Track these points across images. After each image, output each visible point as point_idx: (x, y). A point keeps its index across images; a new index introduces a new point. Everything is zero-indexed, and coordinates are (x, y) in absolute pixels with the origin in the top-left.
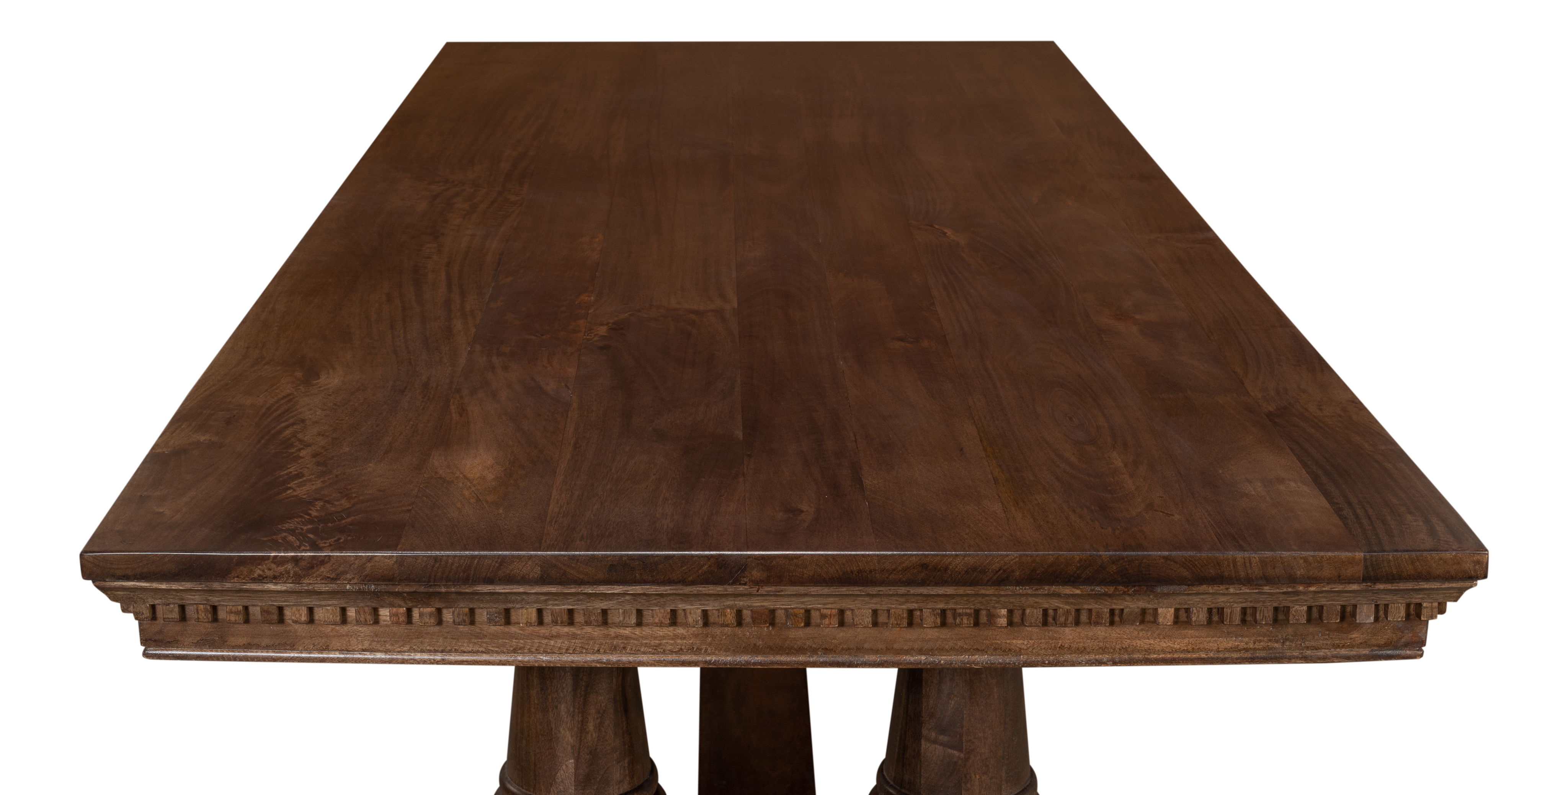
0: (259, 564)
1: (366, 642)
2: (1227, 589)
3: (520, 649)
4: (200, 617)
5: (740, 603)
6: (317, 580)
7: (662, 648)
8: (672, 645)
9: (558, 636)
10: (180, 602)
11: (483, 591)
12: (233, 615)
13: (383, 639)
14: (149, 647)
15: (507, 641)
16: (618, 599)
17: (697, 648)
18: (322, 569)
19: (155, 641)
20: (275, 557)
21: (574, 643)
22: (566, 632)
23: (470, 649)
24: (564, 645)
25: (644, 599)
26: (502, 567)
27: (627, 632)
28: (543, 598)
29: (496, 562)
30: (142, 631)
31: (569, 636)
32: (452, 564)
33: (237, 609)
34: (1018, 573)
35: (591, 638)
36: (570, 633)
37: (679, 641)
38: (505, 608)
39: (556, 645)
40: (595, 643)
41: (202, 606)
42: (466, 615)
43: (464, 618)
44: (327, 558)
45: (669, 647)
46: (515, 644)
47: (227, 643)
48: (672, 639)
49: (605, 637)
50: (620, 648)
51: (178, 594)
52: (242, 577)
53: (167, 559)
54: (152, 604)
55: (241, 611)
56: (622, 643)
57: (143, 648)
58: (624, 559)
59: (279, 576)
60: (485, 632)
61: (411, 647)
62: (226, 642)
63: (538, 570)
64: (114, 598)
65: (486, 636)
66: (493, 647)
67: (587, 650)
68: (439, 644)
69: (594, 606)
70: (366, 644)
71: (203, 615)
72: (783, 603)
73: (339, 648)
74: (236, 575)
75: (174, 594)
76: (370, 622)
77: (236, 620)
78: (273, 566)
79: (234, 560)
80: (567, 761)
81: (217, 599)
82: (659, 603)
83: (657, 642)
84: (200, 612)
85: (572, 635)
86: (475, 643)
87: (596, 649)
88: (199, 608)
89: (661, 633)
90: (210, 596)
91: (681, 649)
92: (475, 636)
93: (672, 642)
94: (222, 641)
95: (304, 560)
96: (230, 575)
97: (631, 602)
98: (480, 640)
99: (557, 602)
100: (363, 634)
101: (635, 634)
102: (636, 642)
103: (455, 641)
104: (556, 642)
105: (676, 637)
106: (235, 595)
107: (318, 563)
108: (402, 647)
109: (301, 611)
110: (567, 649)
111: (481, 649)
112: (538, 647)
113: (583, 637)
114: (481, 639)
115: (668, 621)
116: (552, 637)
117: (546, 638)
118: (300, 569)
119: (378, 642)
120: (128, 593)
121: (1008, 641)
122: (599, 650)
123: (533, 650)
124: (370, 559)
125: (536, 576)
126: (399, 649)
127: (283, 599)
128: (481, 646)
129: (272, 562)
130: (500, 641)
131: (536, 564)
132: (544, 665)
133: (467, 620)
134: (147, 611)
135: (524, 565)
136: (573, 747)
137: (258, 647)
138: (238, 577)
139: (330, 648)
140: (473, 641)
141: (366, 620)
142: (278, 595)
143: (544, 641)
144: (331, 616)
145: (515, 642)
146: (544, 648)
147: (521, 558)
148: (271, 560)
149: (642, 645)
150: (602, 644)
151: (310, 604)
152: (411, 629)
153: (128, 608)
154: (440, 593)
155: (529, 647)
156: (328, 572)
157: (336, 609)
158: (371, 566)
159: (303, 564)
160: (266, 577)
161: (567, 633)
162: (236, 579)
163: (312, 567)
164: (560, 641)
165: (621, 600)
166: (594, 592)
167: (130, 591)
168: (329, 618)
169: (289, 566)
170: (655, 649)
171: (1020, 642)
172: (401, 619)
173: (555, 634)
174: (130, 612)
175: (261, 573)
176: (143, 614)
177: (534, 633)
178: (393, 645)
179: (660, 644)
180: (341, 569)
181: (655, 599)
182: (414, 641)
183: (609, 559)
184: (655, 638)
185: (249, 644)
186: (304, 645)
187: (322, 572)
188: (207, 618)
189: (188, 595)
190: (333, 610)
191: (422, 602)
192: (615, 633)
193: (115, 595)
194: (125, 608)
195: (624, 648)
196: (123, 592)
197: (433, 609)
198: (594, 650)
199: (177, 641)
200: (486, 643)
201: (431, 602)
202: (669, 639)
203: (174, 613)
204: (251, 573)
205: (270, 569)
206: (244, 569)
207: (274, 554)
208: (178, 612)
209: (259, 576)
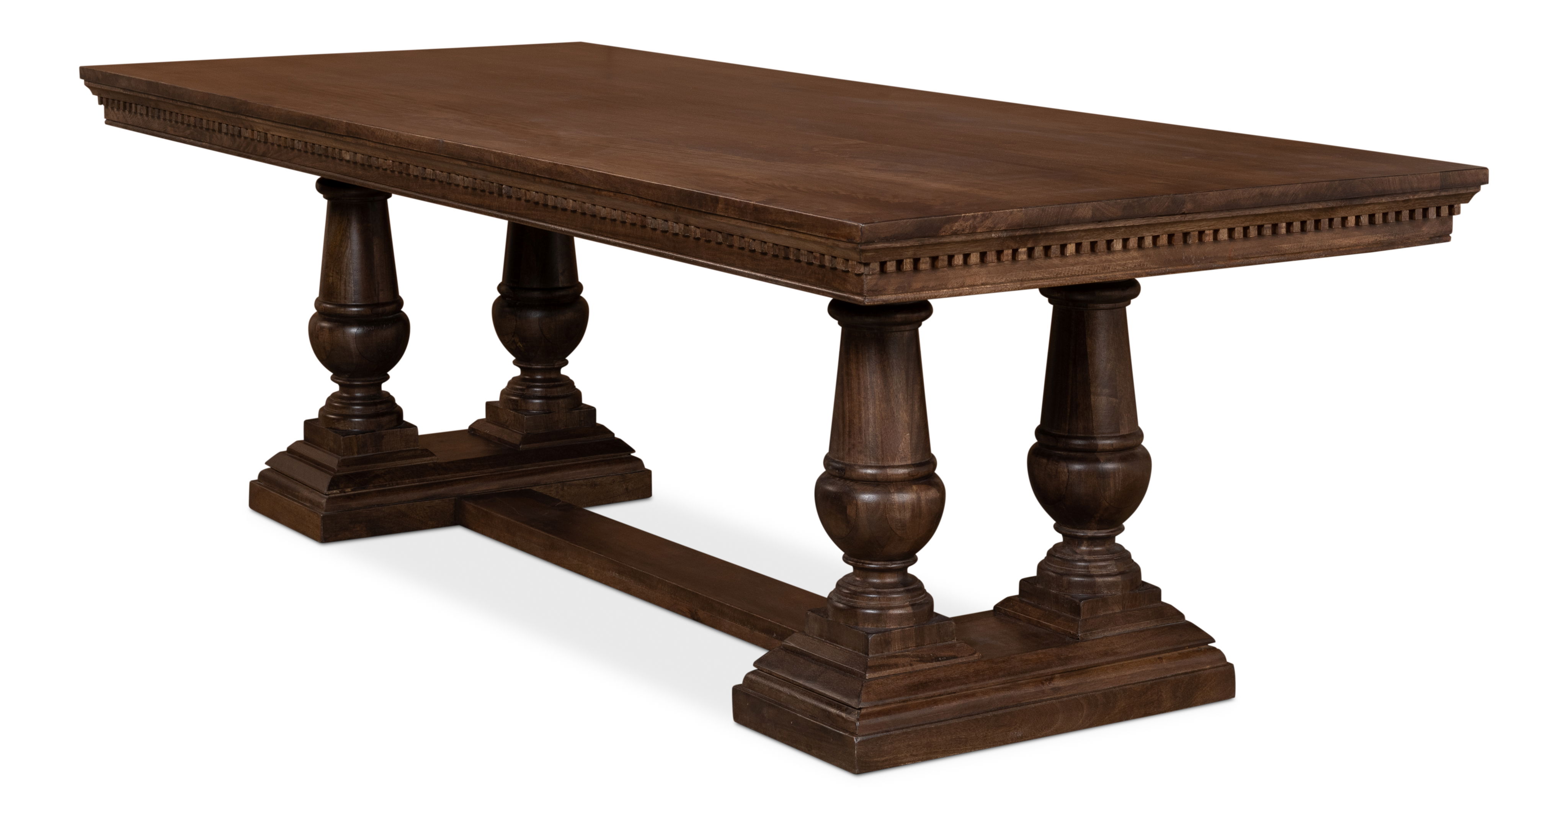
0: (956, 222)
1: (985, 278)
2: (1382, 200)
4: (907, 268)
5: (1172, 229)
6: (984, 229)
7: (1126, 266)
8: (1131, 263)
10: (899, 258)
11: (1058, 231)
12: (924, 264)
13: (992, 275)
15: (1053, 269)
17: (1143, 265)
18: (987, 222)
19: (873, 291)
20: (964, 216)
21: (1086, 267)
24: (1081, 269)
25: (1131, 230)
27: (1110, 257)
28: (1084, 234)
34: (1301, 195)
35: (1094, 263)
37: (1134, 261)
38: (1063, 243)
39: (1077, 270)
40: (1095, 266)
41: (910, 260)
45: (1130, 265)
46: (1057, 271)
47: (912, 288)
48: (1131, 260)
49: (1100, 262)
53: (908, 224)
54: (883, 261)
56: (1108, 265)
59: (965, 229)
61: (1006, 279)
63: (1090, 212)
65: (1043, 267)
67: (1091, 271)
68: (1020, 275)
69: (1106, 238)
70: (984, 280)
71: (908, 266)
72: (1191, 227)
73: (972, 284)
75: (899, 251)
76: (995, 260)
77: (925, 268)
79: (943, 221)
81: (921, 252)
83: (1124, 262)
84: (907, 264)
90: (918, 251)
91: (1135, 266)
92: (1037, 268)
93: (1131, 261)
94: (909, 287)
95: (978, 217)
97: (1123, 233)
98: (1040, 271)
99: (1089, 237)
100: (987, 272)
102: (1114, 263)
103: (1028, 272)
106: (932, 248)
109: (960, 258)
110: (1082, 272)
111: (1041, 276)
112: (1069, 271)
113: (1090, 263)
115: (1137, 245)
116: (1077, 264)
117: (1072, 265)
118: (976, 223)
121: (1280, 246)
122: (1097, 271)
123: (1066, 274)
126: (1000, 281)
127: (954, 249)
128: (1041, 274)
130: (1050, 270)
137: (928, 288)
138: (944, 232)
139: (964, 284)
140: (1036, 271)
143: (1071, 268)
146: (1071, 272)
147: (1083, 206)
149: (1117, 265)
150: (1098, 267)
151: (967, 251)
154: (1036, 235)
155: (1064, 272)
157: (980, 254)
159: (978, 219)
160: (959, 230)
163: (982, 222)
164: (1078, 267)
165: (1119, 232)
166: (1110, 226)
168: (973, 261)
171: (1286, 245)
172: (1011, 258)
173: (1077, 262)
178: (997, 278)
179: (1125, 264)
180: (996, 221)
181: (1134, 230)
182: (1008, 274)
184: (1124, 260)
185: (923, 287)
189: (906, 251)
190: (978, 254)
191: (1025, 244)
195: (1109, 268)
197: (1026, 249)
199: (885, 290)
200: (1043, 272)
201: (1030, 243)
202: (1130, 260)
203: (893, 267)
204: (951, 228)
205: (961, 225)
206: (948, 226)
207: (963, 215)
208: (895, 266)
209: (956, 230)
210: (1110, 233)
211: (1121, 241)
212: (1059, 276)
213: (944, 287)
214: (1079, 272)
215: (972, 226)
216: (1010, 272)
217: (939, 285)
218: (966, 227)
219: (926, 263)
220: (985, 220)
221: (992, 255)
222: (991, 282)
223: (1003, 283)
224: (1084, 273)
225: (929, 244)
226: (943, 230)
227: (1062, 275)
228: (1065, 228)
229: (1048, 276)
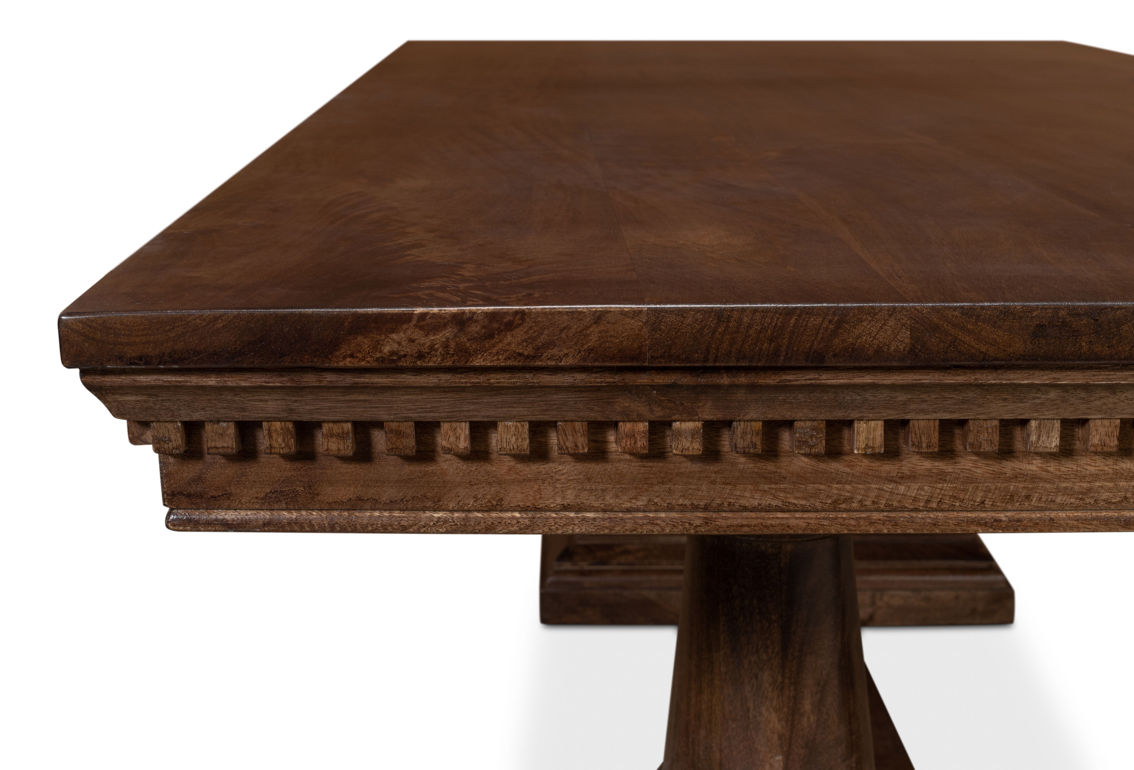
0: (393, 331)
1: (569, 492)
3: (845, 501)
4: (274, 444)
6: (498, 359)
7: (1092, 497)
8: (1109, 490)
9: (913, 477)
10: (239, 416)
11: (798, 383)
12: (334, 439)
13: (601, 486)
14: (178, 508)
15: (822, 487)
16: (1034, 398)
18: (509, 338)
19: (189, 496)
20: (423, 316)
21: (941, 490)
22: (927, 470)
23: (756, 503)
24: (923, 493)
25: (1081, 398)
26: (840, 331)
27: (1034, 468)
28: (901, 397)
29: (830, 322)
30: (165, 476)
31: (931, 477)
32: (750, 326)
33: (343, 428)
35: (971, 480)
36: (935, 471)
37: (1122, 484)
38: (830, 418)
39: (908, 494)
40: (977, 488)
41: (278, 425)
42: (758, 434)
43: (754, 440)
44: (518, 316)
45: (1105, 495)
46: (835, 492)
47: (320, 498)
48: (1111, 480)
49: (994, 479)
50: (1020, 497)
51: (237, 399)
52: (360, 356)
53: (220, 324)
54: (187, 419)
55: (348, 433)
56: (1024, 488)
57: (167, 509)
58: (1062, 313)
59: (429, 353)
60: (783, 471)
61: (650, 501)
62: (318, 495)
63: (905, 336)
64: (117, 412)
65: (785, 478)
66: (796, 498)
67: (962, 501)
68: (700, 493)
69: (989, 413)
70: (570, 497)
71: (280, 440)
73: (521, 504)
74: (349, 352)
75: (229, 398)
76: (583, 448)
77: (339, 450)
78: (418, 335)
79: (346, 324)
80: (772, 757)
81: (308, 407)
82: (1105, 407)
83: (1085, 485)
84: (274, 436)
85: (937, 475)
86: (765, 491)
87: (978, 500)
88: (273, 428)
89: (1092, 469)
90: (296, 401)
91: (1126, 498)
92: (764, 477)
93: (1111, 485)
94: (310, 493)
95: (476, 321)
96: (338, 353)
97: (1056, 404)
98: (773, 486)
99: (924, 406)
100: (564, 476)
101: (1048, 471)
102: (1048, 486)
103: (729, 487)
104: (909, 487)
105: (1118, 475)
106: (342, 398)
107: (502, 328)
108: (634, 501)
109: (459, 431)
110: (928, 501)
111: (774, 503)
112: (877, 497)
113: (957, 479)
114: (776, 483)
115: (1116, 442)
116: (902, 478)
117: (891, 480)
118: (469, 340)
119: (591, 491)
120: (144, 398)
122: (983, 502)
123: (868, 503)
124: (599, 317)
125: (902, 348)
126: (629, 505)
127: (429, 406)
128: (775, 497)
129: (415, 326)
130: (810, 486)
131: (903, 325)
132: (885, 531)
133: (759, 443)
134: (178, 435)
135: (881, 328)
136: (781, 737)
137: (375, 504)
138: (352, 356)
139: (505, 503)
140: (761, 487)
141: (576, 446)
142: (420, 397)
143: (889, 487)
144: (514, 439)
145: (837, 489)
146: (887, 500)
147: (876, 314)
148: (414, 322)
149: (1058, 490)
150: (989, 491)
151: (476, 416)
152: (651, 467)
153: (142, 434)
154: (718, 387)
155: (859, 497)
156: (519, 344)
157: (523, 426)
158: (600, 332)
159: (474, 329)
160: (405, 356)
161: (930, 470)
162: (348, 359)
163: (491, 336)
164: (915, 486)
165: (1038, 401)
166: (999, 382)
167: (149, 395)
168: (508, 443)
169: (448, 333)
170: (1081, 499)
172: (639, 444)
173: (908, 473)
174: (146, 443)
175: (395, 347)
176: (170, 440)
177: (871, 472)
178: (617, 496)
179: (1090, 490)
180: (544, 338)
181: (1101, 398)
182: (657, 488)
183: (1035, 313)
184: (1082, 478)
185: (359, 499)
186: (458, 499)
187: (509, 344)
188: (287, 445)
189: (255, 400)
190: (516, 427)
191: (681, 408)
192: (1013, 469)
193: (119, 402)
194: (136, 434)
195: (1028, 497)
196: (136, 395)
197: (699, 424)
198: (974, 501)
199: (228, 495)
200: (784, 491)
201: (698, 407)
202: (1105, 480)
203: (227, 438)
204: (376, 346)
205: (412, 341)
206: (364, 342)
207: (419, 310)
208: (232, 436)
209: (392, 353)
210: (1005, 400)
211: (1057, 424)
212: (843, 506)
213: (429, 504)
214: (915, 499)
215: (452, 345)
216: (663, 483)
217: (413, 498)
218: (432, 347)
219: (342, 436)
220: (500, 331)
221: (574, 430)
222: (596, 504)
223: (638, 510)
224: (934, 505)
225: (319, 387)
226: (344, 349)
227: (855, 505)
228: (824, 376)
229: (803, 502)
